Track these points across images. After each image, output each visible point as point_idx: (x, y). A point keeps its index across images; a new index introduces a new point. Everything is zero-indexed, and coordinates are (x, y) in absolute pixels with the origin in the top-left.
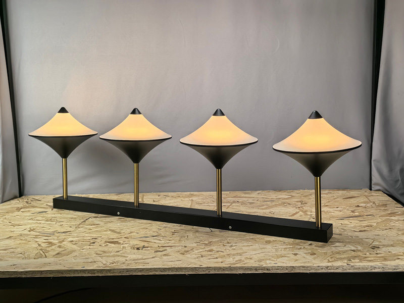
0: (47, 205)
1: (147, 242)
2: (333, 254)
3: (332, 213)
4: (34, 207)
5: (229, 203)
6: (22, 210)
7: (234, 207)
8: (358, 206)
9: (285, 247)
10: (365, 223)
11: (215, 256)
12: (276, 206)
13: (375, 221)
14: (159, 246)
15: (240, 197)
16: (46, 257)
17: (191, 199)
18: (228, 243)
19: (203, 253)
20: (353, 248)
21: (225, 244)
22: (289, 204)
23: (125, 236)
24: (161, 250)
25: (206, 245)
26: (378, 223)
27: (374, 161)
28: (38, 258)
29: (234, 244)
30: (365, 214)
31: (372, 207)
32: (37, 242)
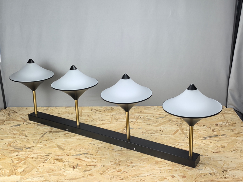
0: (21, 117)
1: (81, 160)
2: (197, 177)
3: (200, 132)
4: (13, 119)
5: (135, 119)
6: (5, 123)
7: (138, 124)
8: (217, 125)
9: (167, 168)
10: (220, 144)
11: (122, 177)
12: (165, 123)
13: (226, 141)
14: (87, 165)
15: (143, 113)
16: (15, 175)
17: (111, 114)
18: (131, 163)
19: (115, 174)
20: (211, 171)
21: (129, 164)
22: (173, 121)
23: (67, 154)
24: (88, 169)
25: (117, 164)
26: (229, 143)
27: (230, 90)
28: (10, 175)
29: (135, 165)
30: (221, 133)
31: (226, 126)
32: (11, 157)
